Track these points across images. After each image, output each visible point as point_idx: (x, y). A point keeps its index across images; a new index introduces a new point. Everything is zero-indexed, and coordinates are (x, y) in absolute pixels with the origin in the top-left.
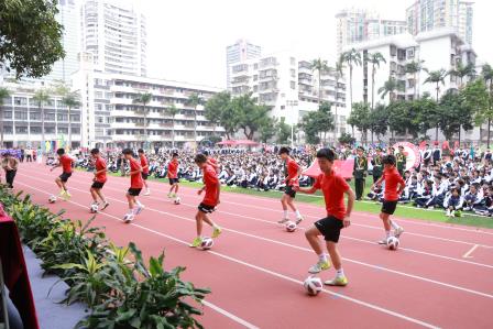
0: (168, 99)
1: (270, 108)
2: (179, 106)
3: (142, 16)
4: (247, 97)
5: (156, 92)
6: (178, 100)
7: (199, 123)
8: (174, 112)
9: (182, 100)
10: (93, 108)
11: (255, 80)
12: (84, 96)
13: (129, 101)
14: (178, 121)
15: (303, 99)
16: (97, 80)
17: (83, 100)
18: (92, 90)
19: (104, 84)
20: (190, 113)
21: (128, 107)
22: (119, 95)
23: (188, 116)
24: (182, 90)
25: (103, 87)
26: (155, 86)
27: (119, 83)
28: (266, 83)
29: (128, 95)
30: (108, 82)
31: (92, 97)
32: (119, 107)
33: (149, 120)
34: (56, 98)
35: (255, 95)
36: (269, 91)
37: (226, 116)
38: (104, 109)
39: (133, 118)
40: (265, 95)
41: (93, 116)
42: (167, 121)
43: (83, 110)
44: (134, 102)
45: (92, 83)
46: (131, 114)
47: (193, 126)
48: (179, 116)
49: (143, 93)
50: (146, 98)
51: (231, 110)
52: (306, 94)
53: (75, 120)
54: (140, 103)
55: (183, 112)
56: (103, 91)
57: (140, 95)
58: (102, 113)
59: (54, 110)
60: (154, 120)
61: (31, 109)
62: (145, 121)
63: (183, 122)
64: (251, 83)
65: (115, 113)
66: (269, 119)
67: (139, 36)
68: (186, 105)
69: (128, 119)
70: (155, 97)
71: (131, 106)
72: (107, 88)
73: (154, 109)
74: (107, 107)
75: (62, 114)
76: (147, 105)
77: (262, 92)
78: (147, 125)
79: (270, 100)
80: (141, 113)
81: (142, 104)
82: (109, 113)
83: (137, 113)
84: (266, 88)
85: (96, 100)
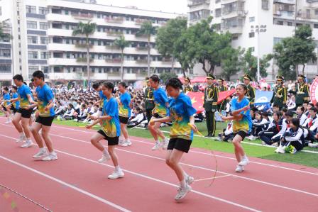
0: (116, 29)
1: (235, 37)
2: (130, 37)
4: (205, 24)
5: (101, 21)
6: (128, 30)
7: (154, 57)
8: (122, 45)
9: (133, 31)
10: (25, 41)
12: (13, 23)
13: (68, 33)
14: (128, 56)
15: (281, 23)
16: (30, 8)
17: (14, 33)
18: (24, 19)
19: (38, 12)
20: (143, 45)
21: (68, 40)
22: (56, 25)
23: (139, 49)
24: (132, 17)
25: (36, 16)
26: (100, 14)
27: (56, 10)
28: (231, 5)
29: (67, 25)
30: (43, 10)
31: (24, 28)
32: (57, 40)
33: (93, 54)
35: (216, 21)
36: (234, 15)
37: (180, 49)
38: (39, 43)
39: (74, 53)
40: (229, 20)
41: (25, 51)
42: (114, 55)
43: (14, 42)
44: (76, 32)
45: (24, 12)
46: (71, 47)
47: (146, 62)
48: (130, 50)
49: (85, 22)
50: (89, 29)
51: (185, 41)
52: (285, 16)
53: (5, 55)
54: (83, 34)
55: (134, 44)
56: (38, 21)
57: (81, 24)
58: (38, 47)
60: (100, 55)
62: (88, 57)
63: (135, 57)
64: (213, 6)
65: (53, 47)
66: (233, 51)
68: (137, 36)
69: (68, 54)
70: (100, 28)
71: (72, 39)
72: (43, 17)
73: (100, 41)
74: (43, 40)
76: (90, 37)
77: (226, 17)
78: (91, 61)
79: (235, 26)
80: (84, 46)
81: (84, 36)
82: (45, 48)
83: (78, 46)
84: (230, 12)
85: (29, 32)
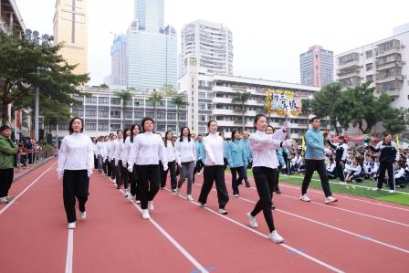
1: (393, 99)
3: (229, 32)
4: (365, 86)
5: (253, 91)
7: (291, 120)
10: (197, 108)
11: (368, 69)
12: (190, 96)
13: (228, 100)
14: (272, 119)
16: (200, 82)
17: (189, 101)
18: (197, 91)
19: (207, 85)
21: (227, 106)
22: (220, 95)
25: (205, 88)
26: (251, 86)
27: (220, 83)
28: (387, 71)
29: (227, 94)
30: (210, 83)
31: (197, 97)
32: (219, 106)
33: (246, 118)
34: (167, 99)
35: (372, 85)
36: (392, 79)
38: (206, 109)
39: (231, 117)
41: (197, 115)
43: (189, 108)
44: (234, 100)
45: (197, 85)
46: (229, 112)
49: (242, 92)
50: (246, 97)
51: (345, 103)
53: (182, 118)
54: (239, 101)
56: (206, 92)
57: (238, 94)
58: (206, 112)
59: (164, 110)
60: (250, 118)
61: (147, 109)
62: (244, 119)
64: (364, 73)
65: (217, 112)
66: (396, 111)
67: (227, 50)
69: (227, 117)
70: (252, 96)
71: (231, 105)
72: (210, 89)
73: (251, 107)
74: (209, 106)
75: (172, 113)
76: (245, 103)
77: (380, 82)
78: (246, 123)
79: (392, 89)
80: (239, 111)
81: (241, 103)
82: (211, 112)
83: (235, 111)
84: (386, 77)
85: (200, 100)
